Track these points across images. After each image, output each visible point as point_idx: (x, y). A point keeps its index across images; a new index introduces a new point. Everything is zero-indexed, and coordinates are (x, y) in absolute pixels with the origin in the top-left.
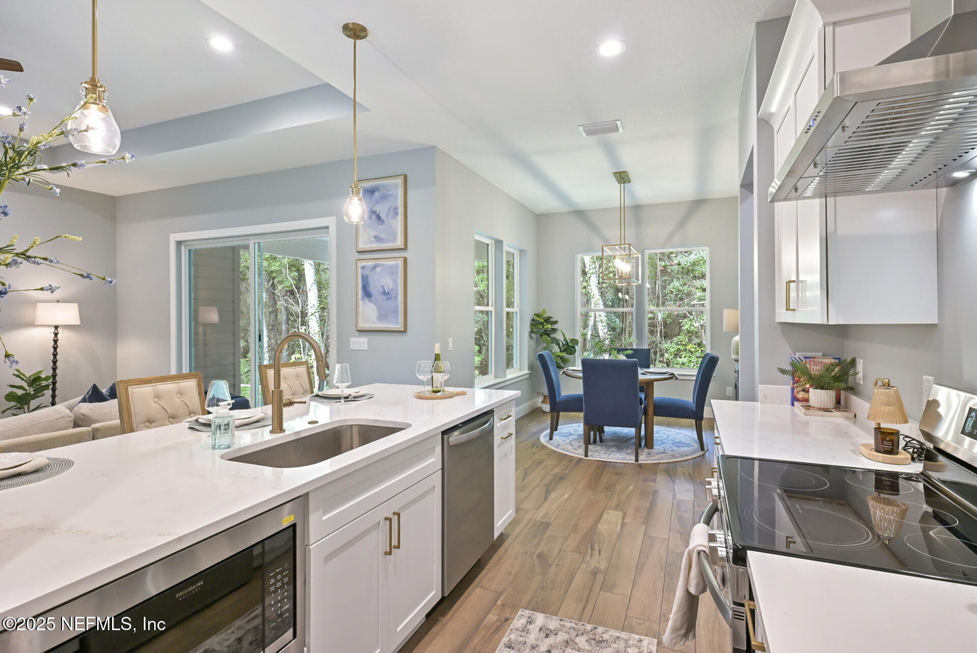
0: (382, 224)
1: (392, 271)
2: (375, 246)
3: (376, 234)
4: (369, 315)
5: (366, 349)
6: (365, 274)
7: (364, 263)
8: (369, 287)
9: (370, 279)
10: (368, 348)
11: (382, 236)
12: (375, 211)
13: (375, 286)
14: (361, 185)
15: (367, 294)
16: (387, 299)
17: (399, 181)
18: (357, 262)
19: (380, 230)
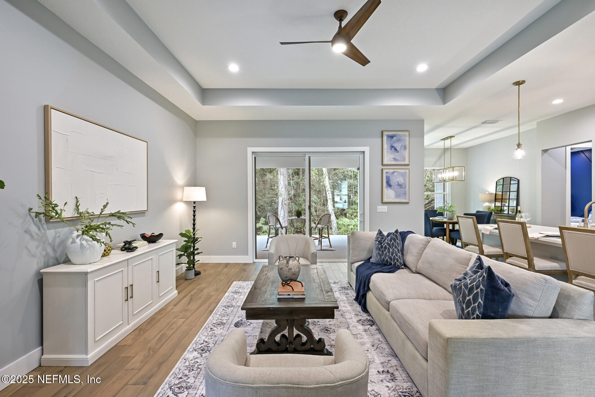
0: (397, 153)
1: (403, 175)
2: (394, 163)
3: (394, 157)
4: (390, 195)
5: (386, 211)
6: (388, 175)
7: (387, 171)
8: (390, 182)
9: (391, 178)
10: (387, 211)
11: (397, 158)
12: (394, 146)
13: (393, 181)
14: (385, 133)
15: (389, 185)
16: (400, 188)
17: (407, 133)
18: (382, 170)
19: (396, 155)
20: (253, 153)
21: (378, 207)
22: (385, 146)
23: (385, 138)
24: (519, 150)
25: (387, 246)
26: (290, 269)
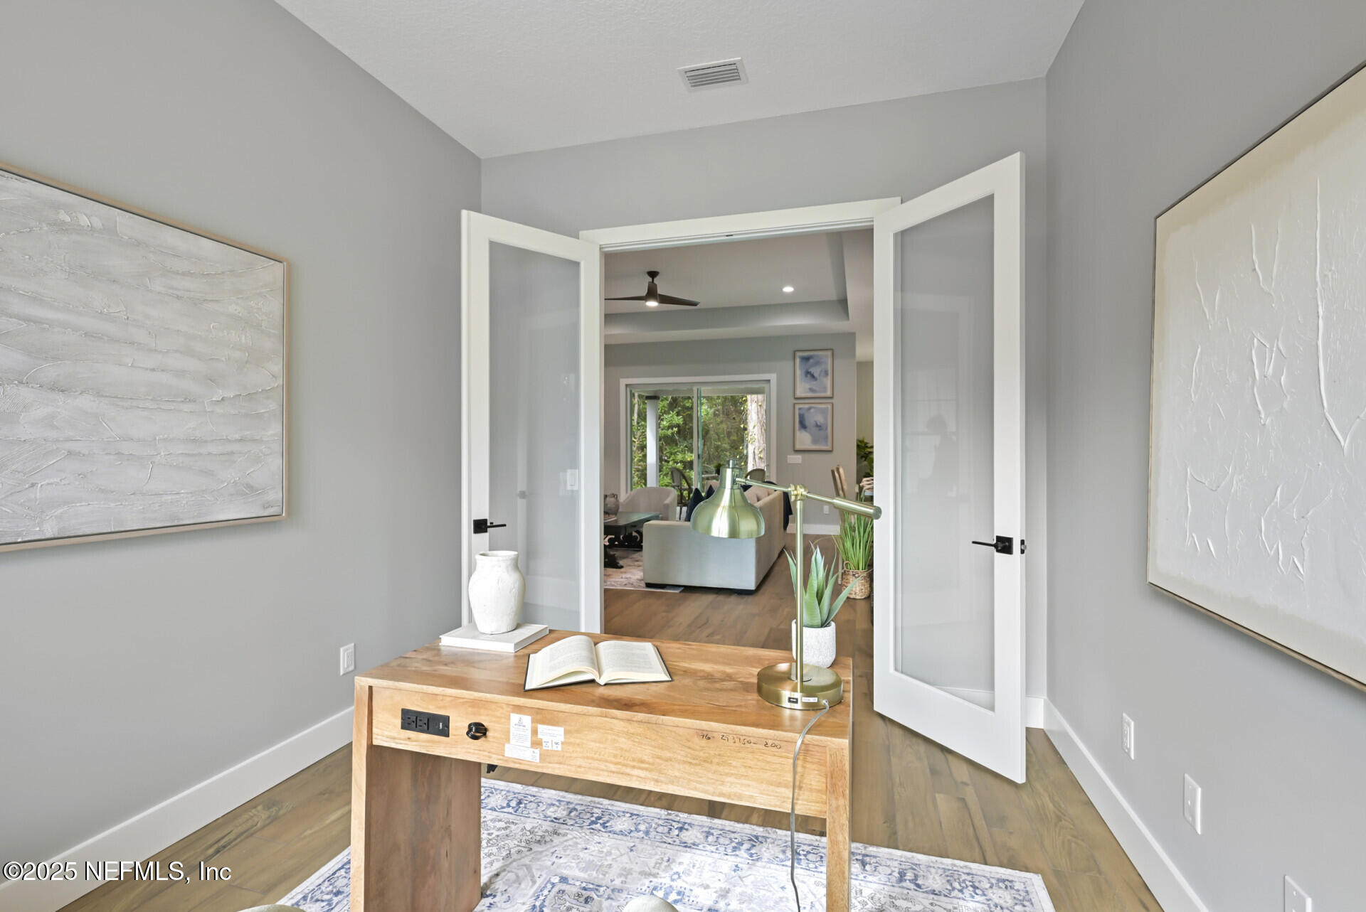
1: (823, 412)
4: (804, 440)
5: (801, 462)
7: (801, 406)
9: (806, 416)
14: (798, 354)
19: (813, 384)
20: (627, 385)
22: (798, 372)
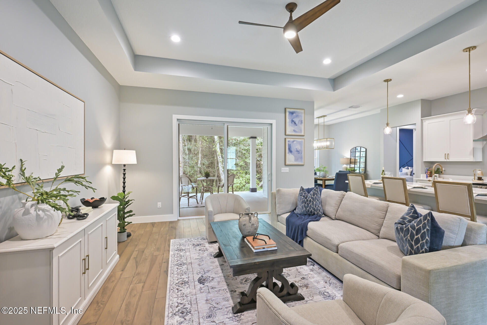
0: (296, 126)
1: (300, 143)
2: (294, 133)
3: (294, 129)
4: (291, 159)
5: (288, 172)
6: (290, 144)
7: (289, 140)
8: (291, 148)
9: (291, 146)
11: (296, 130)
12: (294, 121)
13: (293, 149)
14: (288, 110)
15: (290, 151)
16: (298, 153)
17: (303, 111)
18: (285, 139)
21: (282, 168)
22: (288, 120)
23: (287, 114)
24: (388, 127)
25: (312, 200)
26: (253, 225)
